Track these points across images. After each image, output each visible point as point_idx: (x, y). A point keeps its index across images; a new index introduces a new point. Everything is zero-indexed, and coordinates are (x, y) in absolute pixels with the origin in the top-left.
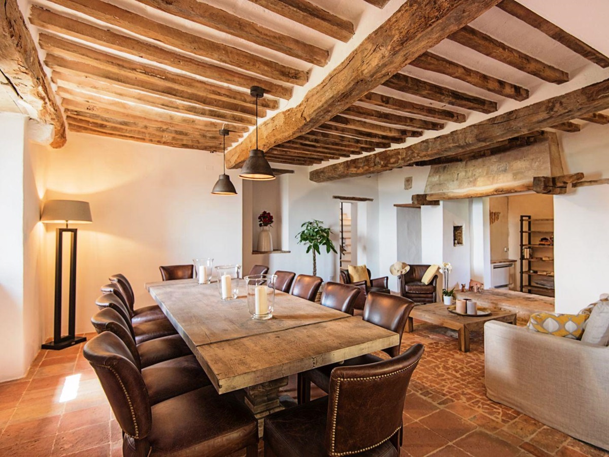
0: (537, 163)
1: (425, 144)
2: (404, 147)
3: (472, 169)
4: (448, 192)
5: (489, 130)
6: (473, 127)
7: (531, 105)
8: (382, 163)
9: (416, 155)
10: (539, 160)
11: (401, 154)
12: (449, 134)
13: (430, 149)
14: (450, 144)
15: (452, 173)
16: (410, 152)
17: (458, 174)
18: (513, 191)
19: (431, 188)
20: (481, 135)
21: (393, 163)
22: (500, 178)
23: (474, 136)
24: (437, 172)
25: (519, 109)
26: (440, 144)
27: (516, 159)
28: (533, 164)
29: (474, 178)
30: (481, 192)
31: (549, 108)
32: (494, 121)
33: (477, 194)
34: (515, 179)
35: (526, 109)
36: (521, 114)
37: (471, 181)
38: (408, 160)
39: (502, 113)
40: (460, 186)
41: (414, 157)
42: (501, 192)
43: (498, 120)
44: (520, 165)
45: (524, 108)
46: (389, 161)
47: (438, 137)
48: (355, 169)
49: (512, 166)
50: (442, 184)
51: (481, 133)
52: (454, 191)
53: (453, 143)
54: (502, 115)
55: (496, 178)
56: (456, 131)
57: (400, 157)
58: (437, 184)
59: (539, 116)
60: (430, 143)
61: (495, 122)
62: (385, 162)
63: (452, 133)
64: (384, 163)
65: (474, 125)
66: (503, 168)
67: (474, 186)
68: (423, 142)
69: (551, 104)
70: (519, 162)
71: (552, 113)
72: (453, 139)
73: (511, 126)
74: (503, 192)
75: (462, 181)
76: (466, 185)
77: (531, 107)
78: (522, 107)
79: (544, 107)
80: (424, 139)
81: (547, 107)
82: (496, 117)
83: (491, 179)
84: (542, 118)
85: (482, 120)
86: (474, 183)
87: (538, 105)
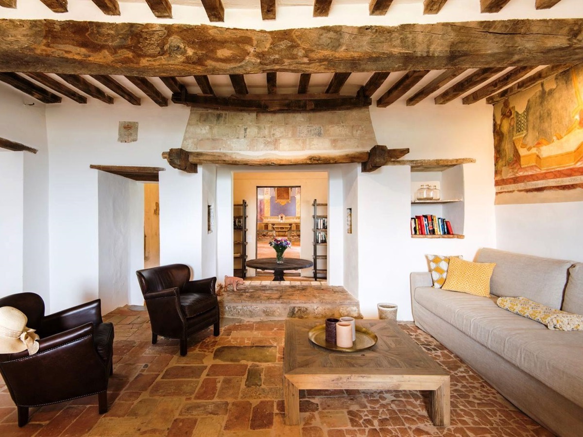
0: (359, 131)
1: (332, 34)
2: (268, 30)
3: (269, 125)
4: (232, 153)
5: (479, 40)
6: (450, 28)
7: (551, 20)
8: (190, 52)
9: (301, 53)
10: (360, 128)
11: (255, 43)
12: (396, 28)
13: (344, 48)
14: (395, 46)
15: (235, 126)
16: (283, 45)
17: (245, 130)
18: (332, 161)
19: (196, 145)
20: (460, 45)
21: (225, 60)
22: (313, 143)
23: (446, 43)
24: (205, 121)
25: (533, 21)
26: (372, 43)
27: (331, 122)
28: (355, 132)
29: (273, 138)
30: (287, 158)
31: (572, 33)
32: (490, 28)
33: (282, 160)
34: (335, 147)
35: (542, 24)
36: (535, 29)
37: (269, 142)
38: (274, 62)
39: (506, 19)
40: (251, 147)
41: (294, 57)
42: (317, 160)
43: (495, 28)
44: (337, 130)
45: (540, 20)
46: (213, 51)
47: (367, 28)
48: (83, 50)
49: (328, 130)
50: (217, 140)
51: (462, 42)
52: (242, 152)
53: (402, 47)
54: (503, 21)
55: (308, 142)
56: (414, 25)
57: (251, 50)
58: (208, 139)
59: (556, 40)
60: (347, 36)
61: (491, 31)
62: (200, 53)
63: (404, 27)
64: (195, 53)
65: (452, 25)
66: (316, 132)
67: (275, 149)
68: (327, 29)
69: (576, 28)
70: (336, 127)
71: (575, 41)
72: (402, 40)
73: (515, 43)
74: (320, 162)
75: (253, 140)
76: (262, 146)
77: (550, 23)
78: (539, 19)
79: (567, 28)
80: (331, 24)
81: (571, 30)
82: (494, 22)
83: (300, 142)
84: (558, 44)
85: (469, 20)
86: (275, 145)
87: (560, 23)
